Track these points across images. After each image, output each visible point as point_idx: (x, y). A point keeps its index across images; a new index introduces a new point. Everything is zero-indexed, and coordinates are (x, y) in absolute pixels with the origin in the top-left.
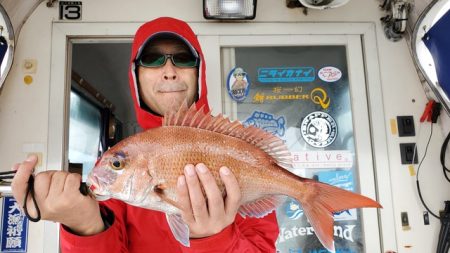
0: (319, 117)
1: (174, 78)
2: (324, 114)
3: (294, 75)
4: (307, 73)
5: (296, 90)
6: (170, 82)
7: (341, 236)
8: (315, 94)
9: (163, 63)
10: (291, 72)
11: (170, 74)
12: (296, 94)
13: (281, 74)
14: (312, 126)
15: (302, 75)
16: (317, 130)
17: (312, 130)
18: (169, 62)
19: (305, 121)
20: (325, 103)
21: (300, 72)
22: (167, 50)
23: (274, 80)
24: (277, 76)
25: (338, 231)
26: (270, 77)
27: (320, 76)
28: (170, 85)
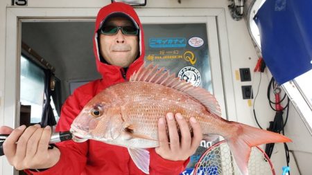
0: (189, 70)
1: (123, 42)
2: (192, 68)
3: (173, 43)
4: (181, 42)
5: (174, 52)
6: (120, 44)
7: (205, 146)
8: (187, 55)
9: (116, 32)
10: (170, 41)
11: (121, 39)
12: (175, 55)
13: (164, 42)
14: (185, 76)
15: (178, 43)
16: (188, 78)
17: (185, 78)
18: (120, 32)
19: (181, 73)
20: (193, 61)
21: (177, 40)
22: (119, 23)
23: (160, 46)
24: (162, 43)
25: (203, 144)
26: (157, 44)
27: (190, 43)
28: (120, 46)
